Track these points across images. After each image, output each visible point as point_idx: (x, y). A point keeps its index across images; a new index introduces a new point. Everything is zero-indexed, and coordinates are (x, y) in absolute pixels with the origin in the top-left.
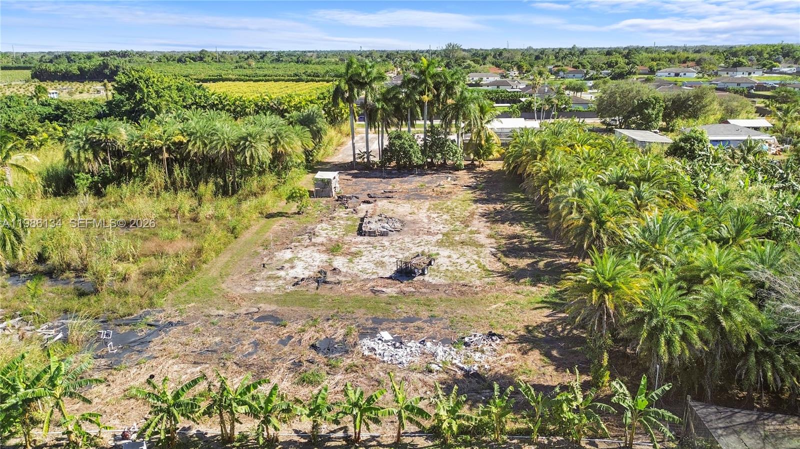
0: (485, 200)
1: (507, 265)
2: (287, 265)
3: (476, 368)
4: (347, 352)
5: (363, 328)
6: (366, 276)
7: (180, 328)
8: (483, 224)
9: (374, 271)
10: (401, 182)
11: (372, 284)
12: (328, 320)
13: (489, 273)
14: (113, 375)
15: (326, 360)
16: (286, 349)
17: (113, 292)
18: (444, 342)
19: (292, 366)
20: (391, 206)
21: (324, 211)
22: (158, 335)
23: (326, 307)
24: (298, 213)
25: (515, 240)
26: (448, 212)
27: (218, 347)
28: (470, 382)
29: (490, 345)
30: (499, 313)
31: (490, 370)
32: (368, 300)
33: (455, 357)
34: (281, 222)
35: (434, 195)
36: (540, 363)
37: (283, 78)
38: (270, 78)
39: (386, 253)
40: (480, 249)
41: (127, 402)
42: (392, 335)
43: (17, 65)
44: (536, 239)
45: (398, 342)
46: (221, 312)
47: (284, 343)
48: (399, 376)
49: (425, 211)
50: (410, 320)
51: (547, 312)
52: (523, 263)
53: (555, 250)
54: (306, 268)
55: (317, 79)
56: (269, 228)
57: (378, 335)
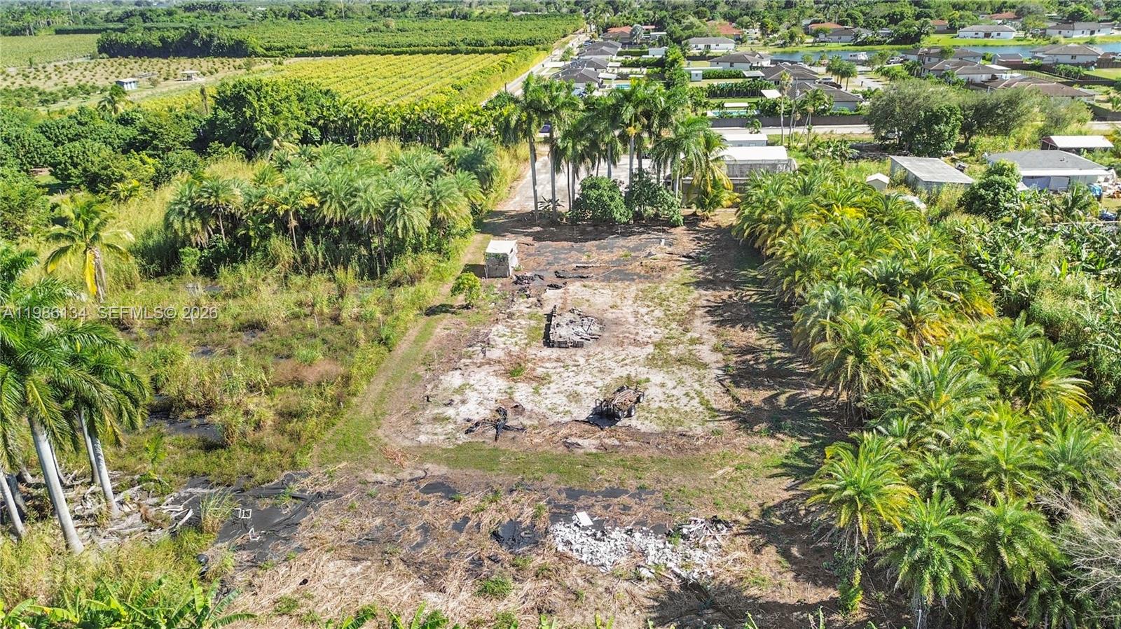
0: (710, 281)
1: (737, 400)
2: (457, 398)
3: (696, 575)
4: (537, 545)
5: (557, 506)
6: (556, 418)
7: (332, 502)
8: (707, 327)
9: (567, 409)
10: (599, 248)
11: (564, 431)
12: (512, 491)
13: (714, 413)
14: (259, 577)
15: (511, 557)
16: (463, 538)
17: (246, 445)
18: (658, 530)
19: (471, 566)
20: (586, 293)
21: (500, 302)
22: (306, 513)
23: (509, 470)
24: (467, 307)
25: (749, 357)
26: (661, 305)
27: (379, 534)
28: (689, 597)
29: (714, 538)
30: (726, 483)
31: (713, 578)
32: (559, 459)
33: (670, 557)
34: (445, 322)
35: (643, 272)
36: (776, 567)
37: (434, 48)
38: (416, 49)
39: (581, 378)
40: (702, 371)
41: (279, 619)
42: (592, 517)
43: (75, 27)
44: (777, 354)
45: (600, 529)
46: (379, 477)
47: (459, 527)
48: (602, 586)
49: (630, 302)
50: (613, 493)
51: (788, 482)
52: (757, 397)
53: (801, 374)
54: (480, 404)
55: (480, 49)
56: (431, 334)
57: (574, 517)
